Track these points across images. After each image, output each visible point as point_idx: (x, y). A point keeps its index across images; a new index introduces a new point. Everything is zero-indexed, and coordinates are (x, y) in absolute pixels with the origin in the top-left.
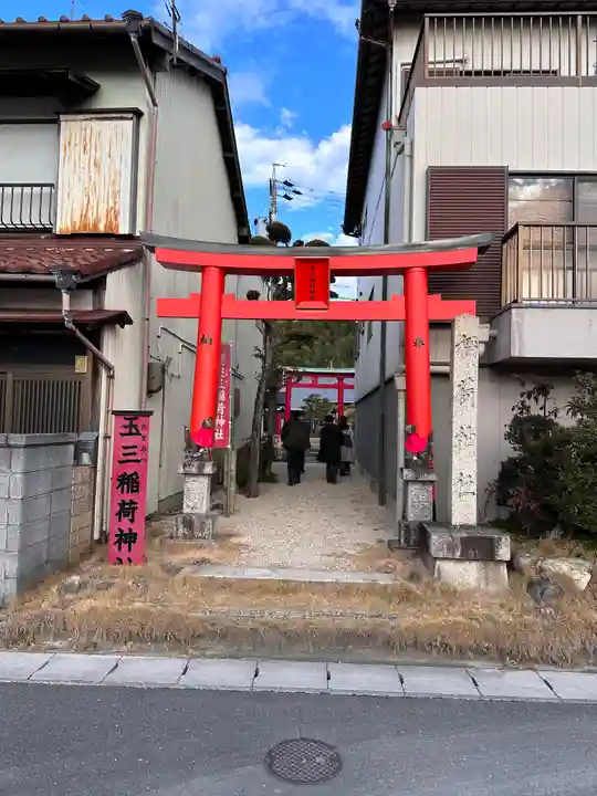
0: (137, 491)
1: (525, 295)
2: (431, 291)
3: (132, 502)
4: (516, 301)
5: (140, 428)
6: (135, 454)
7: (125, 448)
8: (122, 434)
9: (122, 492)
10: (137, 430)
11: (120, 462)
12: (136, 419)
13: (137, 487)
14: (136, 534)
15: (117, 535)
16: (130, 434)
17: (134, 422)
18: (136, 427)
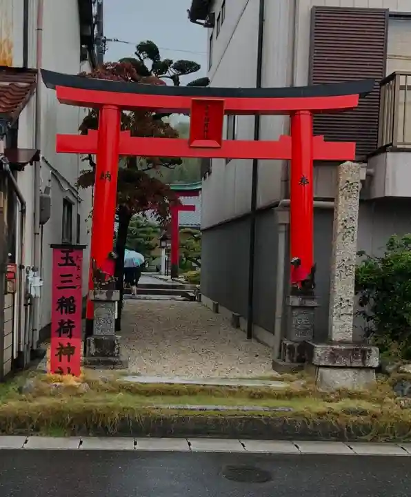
0: (74, 312)
1: (400, 140)
2: (315, 133)
3: (69, 321)
4: (391, 144)
5: (74, 259)
6: (70, 281)
7: (62, 276)
8: (60, 265)
9: (62, 312)
10: (72, 261)
11: (59, 288)
12: (72, 251)
13: (74, 309)
14: (74, 347)
15: (58, 349)
16: (67, 264)
17: (70, 254)
18: (71, 258)
